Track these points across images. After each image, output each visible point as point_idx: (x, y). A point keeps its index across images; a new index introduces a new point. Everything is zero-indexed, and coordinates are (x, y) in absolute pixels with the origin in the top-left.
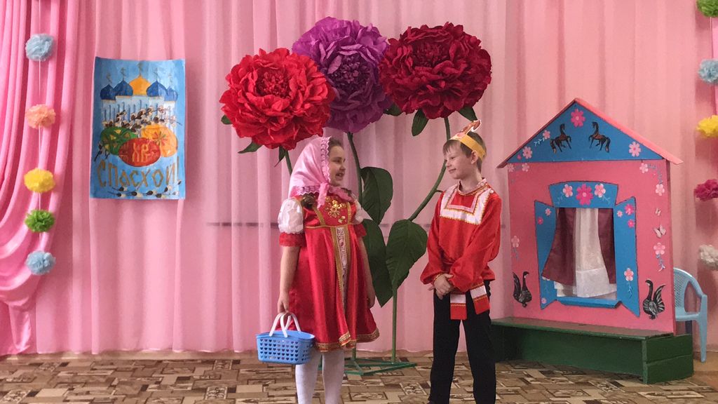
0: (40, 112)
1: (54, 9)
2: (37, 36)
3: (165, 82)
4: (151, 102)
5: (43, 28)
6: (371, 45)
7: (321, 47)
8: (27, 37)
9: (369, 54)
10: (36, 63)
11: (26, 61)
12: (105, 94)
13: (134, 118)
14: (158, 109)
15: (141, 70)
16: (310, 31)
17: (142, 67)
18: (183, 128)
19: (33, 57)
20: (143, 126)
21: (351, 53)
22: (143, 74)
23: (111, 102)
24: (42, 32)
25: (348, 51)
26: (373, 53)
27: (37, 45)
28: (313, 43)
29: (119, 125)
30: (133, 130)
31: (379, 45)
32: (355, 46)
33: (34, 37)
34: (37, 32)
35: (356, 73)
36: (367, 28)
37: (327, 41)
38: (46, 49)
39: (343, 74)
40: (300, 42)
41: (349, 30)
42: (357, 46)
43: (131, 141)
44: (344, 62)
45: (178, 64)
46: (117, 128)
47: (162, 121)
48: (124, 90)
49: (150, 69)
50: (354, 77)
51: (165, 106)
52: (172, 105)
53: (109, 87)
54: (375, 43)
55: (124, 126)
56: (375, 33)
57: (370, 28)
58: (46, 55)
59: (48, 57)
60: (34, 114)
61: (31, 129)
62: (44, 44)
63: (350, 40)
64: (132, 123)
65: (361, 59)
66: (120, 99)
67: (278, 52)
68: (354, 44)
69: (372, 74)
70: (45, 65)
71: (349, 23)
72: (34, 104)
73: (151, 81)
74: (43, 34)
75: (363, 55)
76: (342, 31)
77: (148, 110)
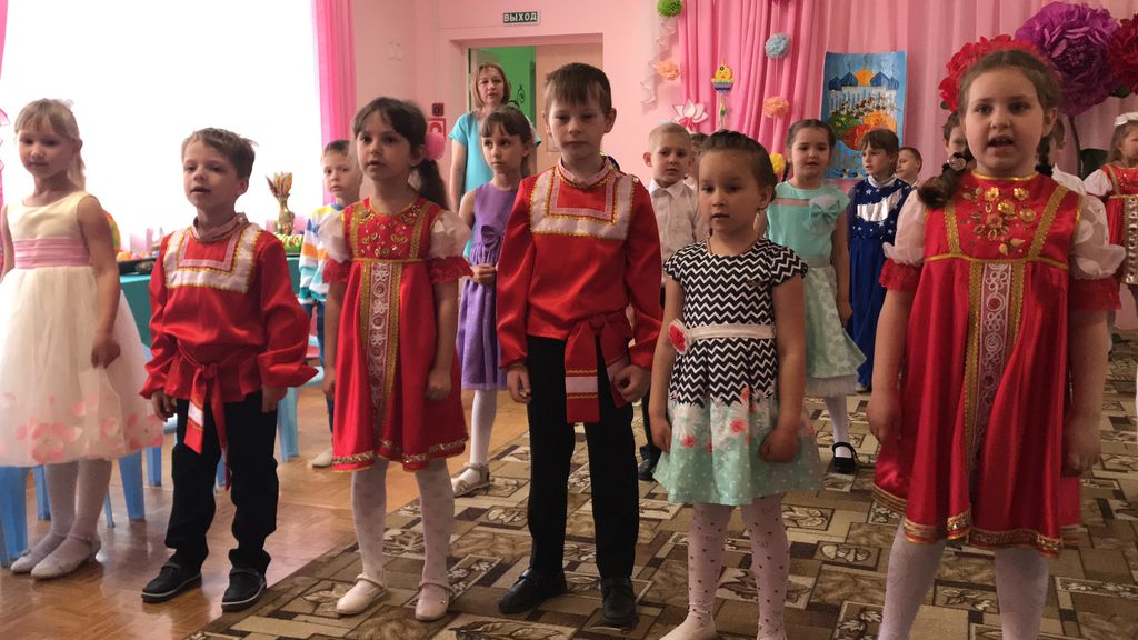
0: (777, 103)
1: (791, 10)
2: (775, 36)
3: (888, 73)
4: (874, 92)
5: (781, 28)
6: (1100, 27)
7: (1046, 32)
8: (767, 37)
9: (1098, 36)
10: (773, 60)
11: (765, 59)
12: (833, 85)
13: (857, 107)
14: (880, 98)
15: (866, 62)
16: (1034, 18)
17: (867, 60)
18: (901, 114)
19: (772, 54)
20: (866, 114)
21: (1078, 36)
22: (868, 67)
23: (838, 93)
24: (780, 31)
25: (1075, 34)
26: (1102, 34)
27: (775, 44)
28: (1038, 28)
29: (844, 113)
30: (857, 117)
31: (1109, 27)
32: (1082, 29)
33: (773, 36)
34: (776, 33)
35: (1082, 56)
36: (1096, 10)
37: (1053, 24)
38: (782, 47)
39: (1067, 58)
40: (1024, 28)
41: (1077, 13)
42: (1085, 29)
43: (855, 128)
44: (1070, 46)
45: (900, 55)
46: (842, 116)
47: (884, 108)
48: (850, 81)
49: (874, 60)
50: (1080, 60)
51: (887, 95)
52: (893, 93)
53: (837, 78)
54: (1105, 25)
55: (849, 113)
56: (1105, 15)
57: (1100, 10)
58: (783, 52)
59: (784, 54)
60: (772, 104)
61: (767, 118)
62: (780, 42)
63: (1078, 23)
64: (856, 111)
65: (1088, 42)
66: (846, 90)
67: (999, 39)
68: (1082, 27)
69: (1100, 57)
70: (781, 61)
71: (1076, 6)
72: (771, 95)
73: (875, 72)
74: (780, 35)
75: (1090, 38)
76: (1070, 14)
77: (871, 99)
